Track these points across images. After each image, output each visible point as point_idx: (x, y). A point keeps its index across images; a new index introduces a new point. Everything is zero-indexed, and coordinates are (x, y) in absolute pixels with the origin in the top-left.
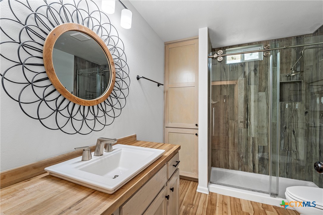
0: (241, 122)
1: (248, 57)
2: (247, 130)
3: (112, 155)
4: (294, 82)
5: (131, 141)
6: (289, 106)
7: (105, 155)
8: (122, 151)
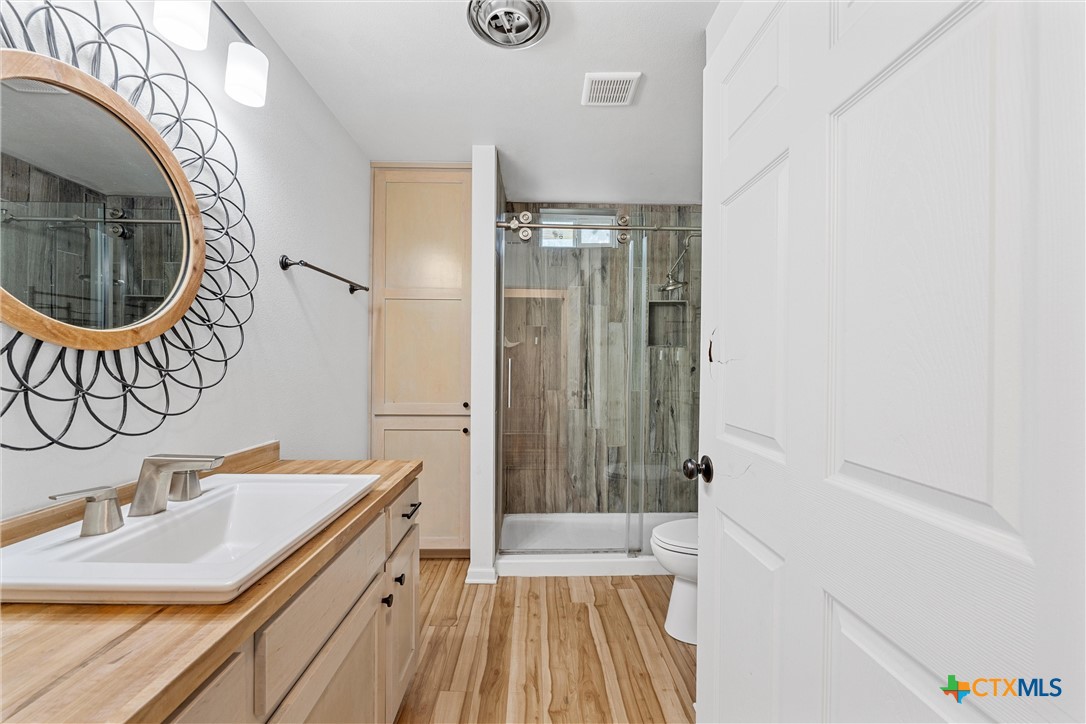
0: (574, 394)
1: (589, 238)
2: (586, 414)
3: (200, 507)
4: (674, 304)
5: (262, 460)
6: (665, 356)
7: (173, 510)
8: (236, 492)
